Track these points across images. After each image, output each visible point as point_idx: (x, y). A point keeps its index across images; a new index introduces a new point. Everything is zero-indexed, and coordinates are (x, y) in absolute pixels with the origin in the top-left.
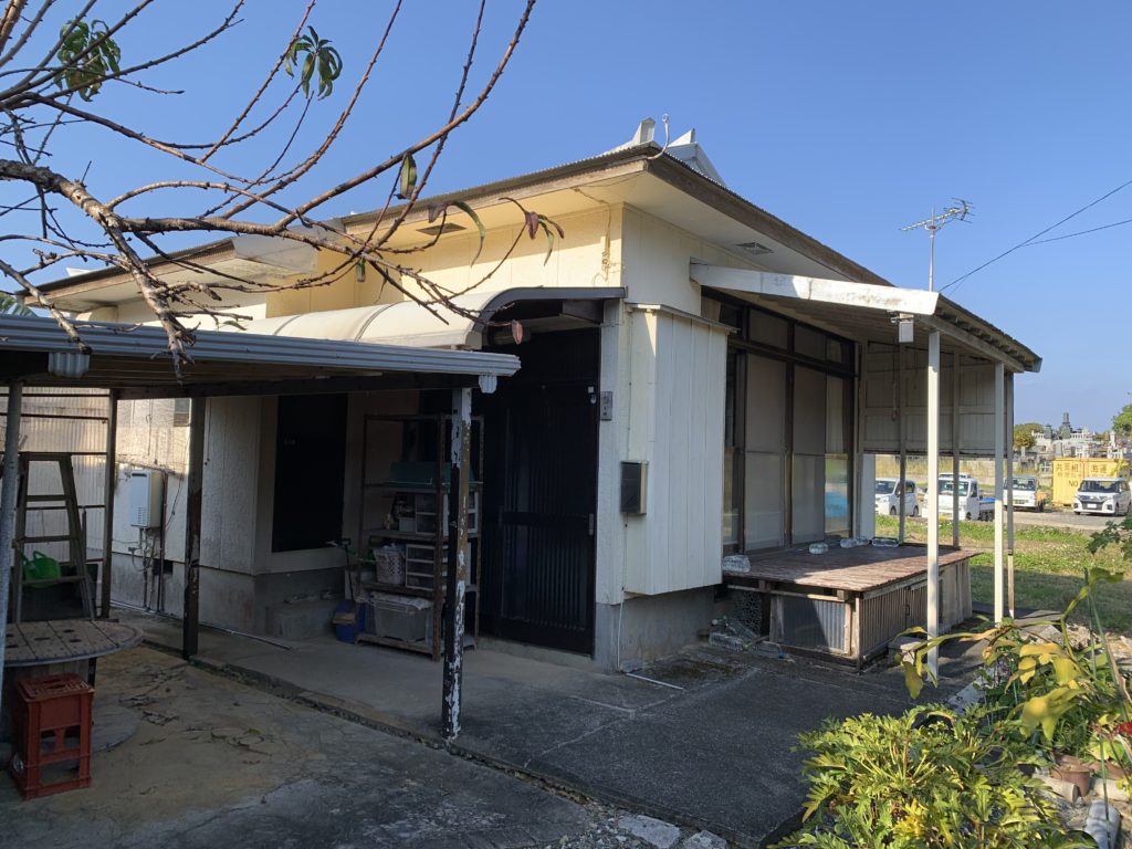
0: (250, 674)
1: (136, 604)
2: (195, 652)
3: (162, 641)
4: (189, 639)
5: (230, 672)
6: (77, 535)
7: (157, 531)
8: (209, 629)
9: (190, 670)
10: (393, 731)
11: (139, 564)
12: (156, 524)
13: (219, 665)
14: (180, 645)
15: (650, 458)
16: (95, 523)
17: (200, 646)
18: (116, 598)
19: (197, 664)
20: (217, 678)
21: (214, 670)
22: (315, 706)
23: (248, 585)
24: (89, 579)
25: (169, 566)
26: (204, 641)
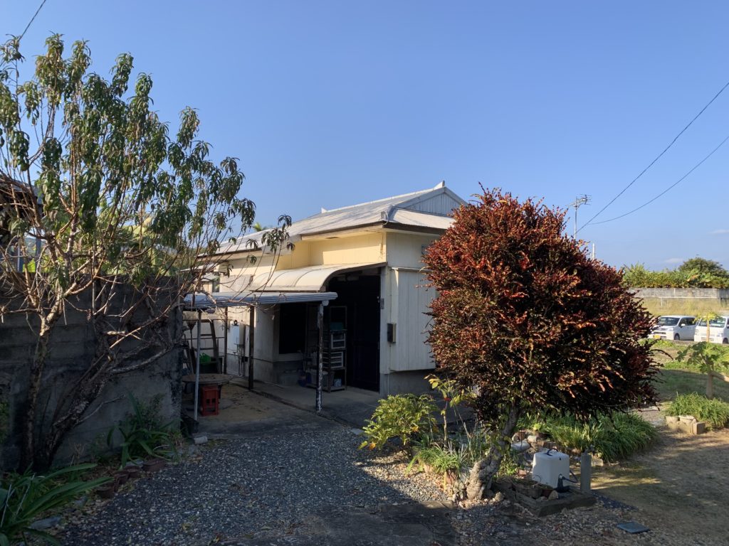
0: (268, 394)
1: (236, 373)
2: (252, 388)
3: (242, 384)
4: (250, 384)
5: (262, 394)
6: (216, 348)
7: (242, 346)
8: (257, 381)
9: (250, 393)
10: (303, 409)
11: (237, 358)
12: (242, 343)
13: (259, 391)
14: (248, 386)
15: (396, 322)
16: (221, 343)
17: (254, 386)
18: (228, 370)
19: (253, 391)
20: (258, 395)
21: (257, 393)
22: (285, 403)
23: (271, 366)
24: (219, 363)
25: (247, 358)
26: (255, 385)
